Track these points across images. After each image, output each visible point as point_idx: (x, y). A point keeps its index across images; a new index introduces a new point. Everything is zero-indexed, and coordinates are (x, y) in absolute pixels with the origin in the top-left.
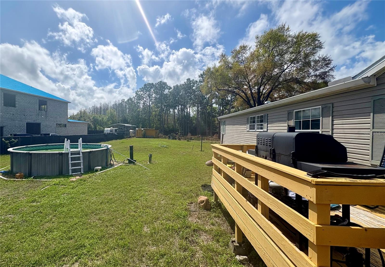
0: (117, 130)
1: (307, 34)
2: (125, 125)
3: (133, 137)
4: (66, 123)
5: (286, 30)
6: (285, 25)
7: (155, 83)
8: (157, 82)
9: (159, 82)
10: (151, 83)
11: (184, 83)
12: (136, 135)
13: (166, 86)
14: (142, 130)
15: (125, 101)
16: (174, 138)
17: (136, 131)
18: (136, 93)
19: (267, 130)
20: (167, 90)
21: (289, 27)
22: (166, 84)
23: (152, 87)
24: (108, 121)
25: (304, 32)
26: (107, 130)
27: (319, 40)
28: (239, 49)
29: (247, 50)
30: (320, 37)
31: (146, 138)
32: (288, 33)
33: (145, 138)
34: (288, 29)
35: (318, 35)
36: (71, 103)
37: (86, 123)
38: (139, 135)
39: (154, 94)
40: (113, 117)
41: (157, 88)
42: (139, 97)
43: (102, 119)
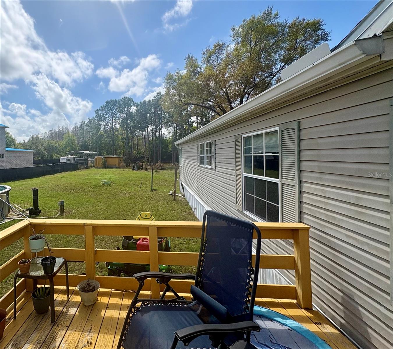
0: (75, 159)
1: (305, 21)
2: (84, 152)
3: (92, 167)
4: (4, 152)
5: (274, 18)
6: (271, 10)
7: (119, 100)
8: (121, 98)
9: (123, 98)
10: (114, 100)
11: (154, 98)
12: (95, 165)
13: (132, 103)
14: (102, 158)
15: (85, 123)
16: (140, 168)
17: (95, 159)
18: (96, 113)
19: (215, 167)
20: (134, 107)
21: (278, 12)
22: (132, 100)
23: (116, 105)
24: (66, 148)
25: (301, 19)
26: (63, 159)
27: (323, 30)
28: (213, 49)
29: (225, 49)
30: (323, 25)
31: (108, 168)
32: (277, 21)
33: (105, 168)
34: (277, 15)
35: (321, 22)
36: (9, 127)
37: (31, 152)
38: (98, 165)
39: (119, 114)
40: (72, 143)
41: (121, 105)
42: (101, 118)
43: (59, 145)
